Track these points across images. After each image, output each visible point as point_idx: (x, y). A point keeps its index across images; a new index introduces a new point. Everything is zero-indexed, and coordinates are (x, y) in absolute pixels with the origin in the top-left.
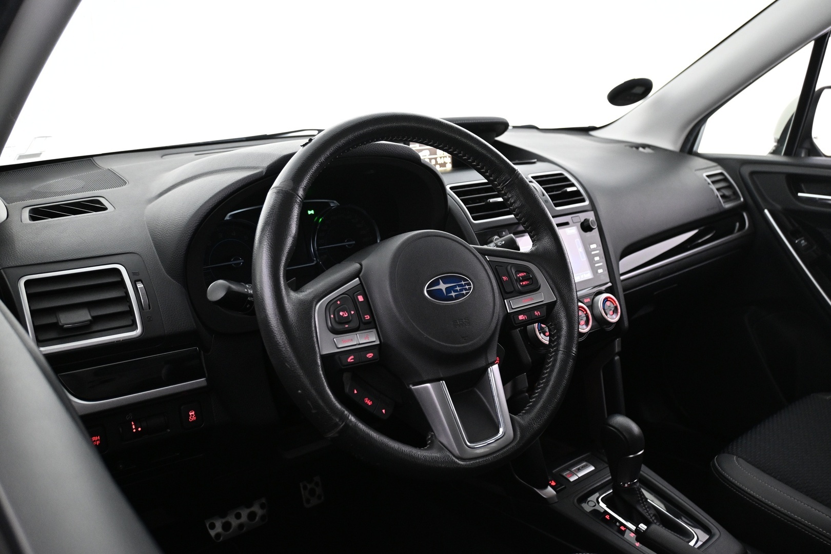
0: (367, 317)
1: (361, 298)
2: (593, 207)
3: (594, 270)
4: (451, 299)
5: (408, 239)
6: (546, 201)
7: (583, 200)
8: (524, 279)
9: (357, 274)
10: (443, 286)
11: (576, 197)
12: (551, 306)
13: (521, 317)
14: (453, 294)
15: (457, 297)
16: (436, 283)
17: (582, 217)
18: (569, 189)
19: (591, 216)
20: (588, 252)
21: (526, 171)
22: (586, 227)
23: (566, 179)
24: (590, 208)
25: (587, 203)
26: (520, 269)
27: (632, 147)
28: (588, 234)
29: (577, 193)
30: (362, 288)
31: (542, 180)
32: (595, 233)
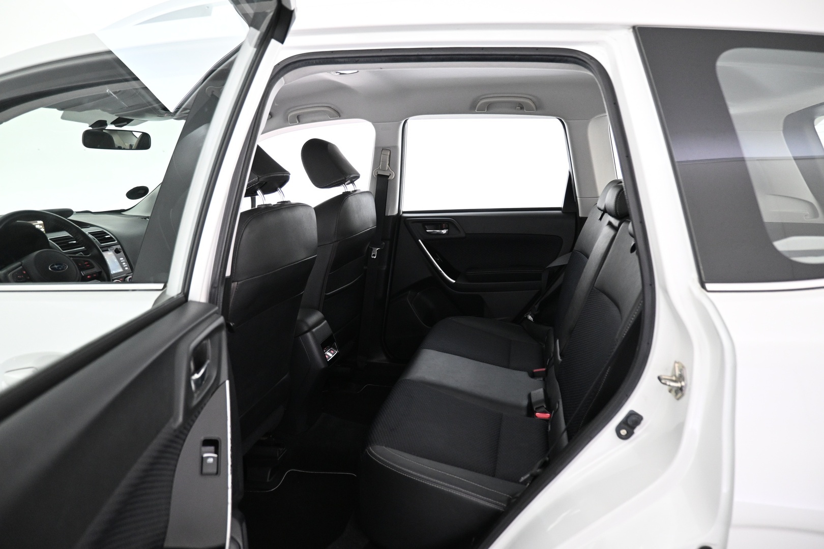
0: (29, 278)
1: (24, 272)
2: (119, 243)
3: (123, 268)
4: (60, 270)
5: (38, 253)
6: (96, 242)
7: (115, 241)
8: (88, 264)
9: (21, 265)
10: (56, 266)
11: (111, 239)
12: (100, 273)
13: (88, 277)
14: (60, 269)
15: (62, 270)
16: (53, 265)
17: (115, 247)
18: (107, 237)
19: (119, 247)
20: (119, 261)
21: (86, 231)
22: (117, 251)
23: (105, 233)
24: (118, 243)
25: (116, 242)
26: (85, 261)
27: (142, 218)
28: (119, 254)
29: (111, 238)
30: (24, 269)
31: (92, 234)
32: (122, 253)
